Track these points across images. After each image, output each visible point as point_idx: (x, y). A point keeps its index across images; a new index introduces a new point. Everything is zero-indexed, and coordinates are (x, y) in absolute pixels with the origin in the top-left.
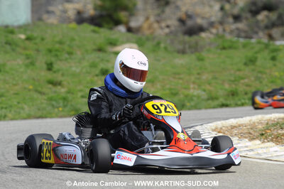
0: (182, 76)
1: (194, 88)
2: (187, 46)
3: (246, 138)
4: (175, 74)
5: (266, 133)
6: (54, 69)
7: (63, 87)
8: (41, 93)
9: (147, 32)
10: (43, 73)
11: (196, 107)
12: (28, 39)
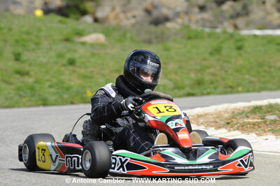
2: (153, 36)
3: (212, 126)
5: (232, 121)
6: (22, 59)
7: (30, 76)
8: (9, 83)
9: (113, 22)
10: (10, 64)
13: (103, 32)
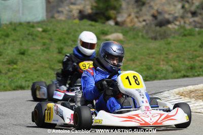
0: (154, 56)
1: (163, 64)
2: (158, 34)
3: (200, 99)
4: (149, 54)
6: (63, 52)
8: (54, 70)
9: (129, 25)
10: (55, 56)
11: (165, 78)
12: (44, 31)
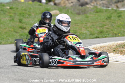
0: (79, 25)
1: (84, 30)
2: (81, 11)
4: (75, 23)
5: (116, 50)
6: (22, 22)
7: (26, 30)
8: (17, 32)
10: (17, 24)
11: (85, 38)
12: (11, 8)
13: (58, 10)
